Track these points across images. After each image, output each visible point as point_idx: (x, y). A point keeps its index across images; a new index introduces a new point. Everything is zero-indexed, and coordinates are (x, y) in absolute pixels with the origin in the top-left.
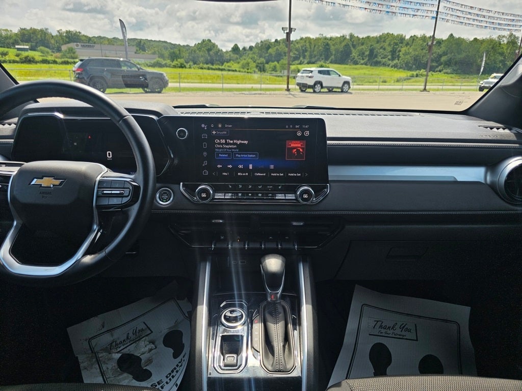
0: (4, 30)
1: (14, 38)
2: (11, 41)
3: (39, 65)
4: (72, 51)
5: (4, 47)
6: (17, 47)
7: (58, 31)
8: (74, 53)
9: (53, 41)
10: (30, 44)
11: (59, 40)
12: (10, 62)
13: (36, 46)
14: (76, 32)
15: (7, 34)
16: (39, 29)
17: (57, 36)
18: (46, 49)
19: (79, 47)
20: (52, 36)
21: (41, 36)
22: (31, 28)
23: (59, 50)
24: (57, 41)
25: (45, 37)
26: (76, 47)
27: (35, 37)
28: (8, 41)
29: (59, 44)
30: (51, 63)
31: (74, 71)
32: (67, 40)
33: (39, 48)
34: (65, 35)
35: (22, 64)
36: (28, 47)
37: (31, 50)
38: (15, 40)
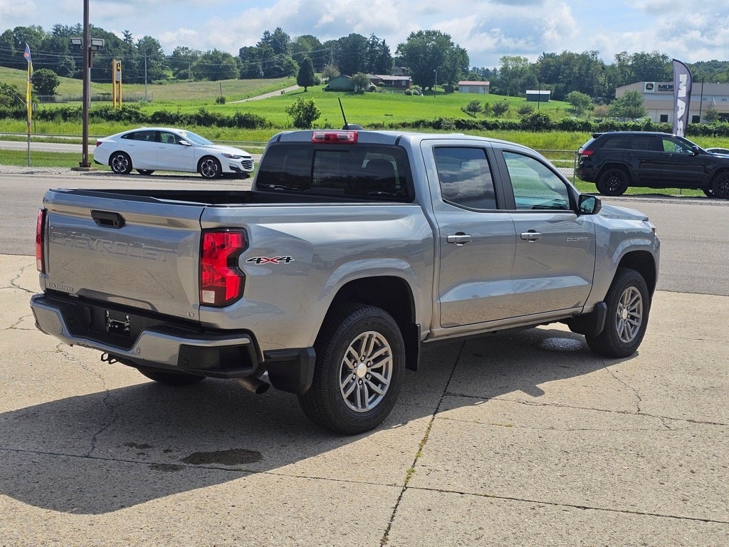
0: (513, 59)
1: (528, 75)
2: (520, 81)
3: (554, 132)
4: (634, 99)
5: (504, 94)
6: (528, 92)
7: (618, 57)
8: (638, 105)
9: (601, 79)
10: (553, 86)
11: (615, 76)
12: (503, 128)
13: (566, 91)
14: (658, 56)
15: (517, 67)
16: (580, 54)
17: (613, 67)
18: (585, 97)
19: (653, 91)
20: (603, 68)
21: (580, 69)
22: (565, 52)
23: (610, 97)
24: (610, 78)
25: (588, 69)
26: (646, 91)
27: (568, 71)
28: (514, 81)
29: (615, 83)
30: (579, 130)
31: (580, 155)
32: (633, 74)
33: (569, 94)
34: (630, 63)
35: (524, 132)
36: (549, 92)
37: (552, 99)
38: (528, 79)
